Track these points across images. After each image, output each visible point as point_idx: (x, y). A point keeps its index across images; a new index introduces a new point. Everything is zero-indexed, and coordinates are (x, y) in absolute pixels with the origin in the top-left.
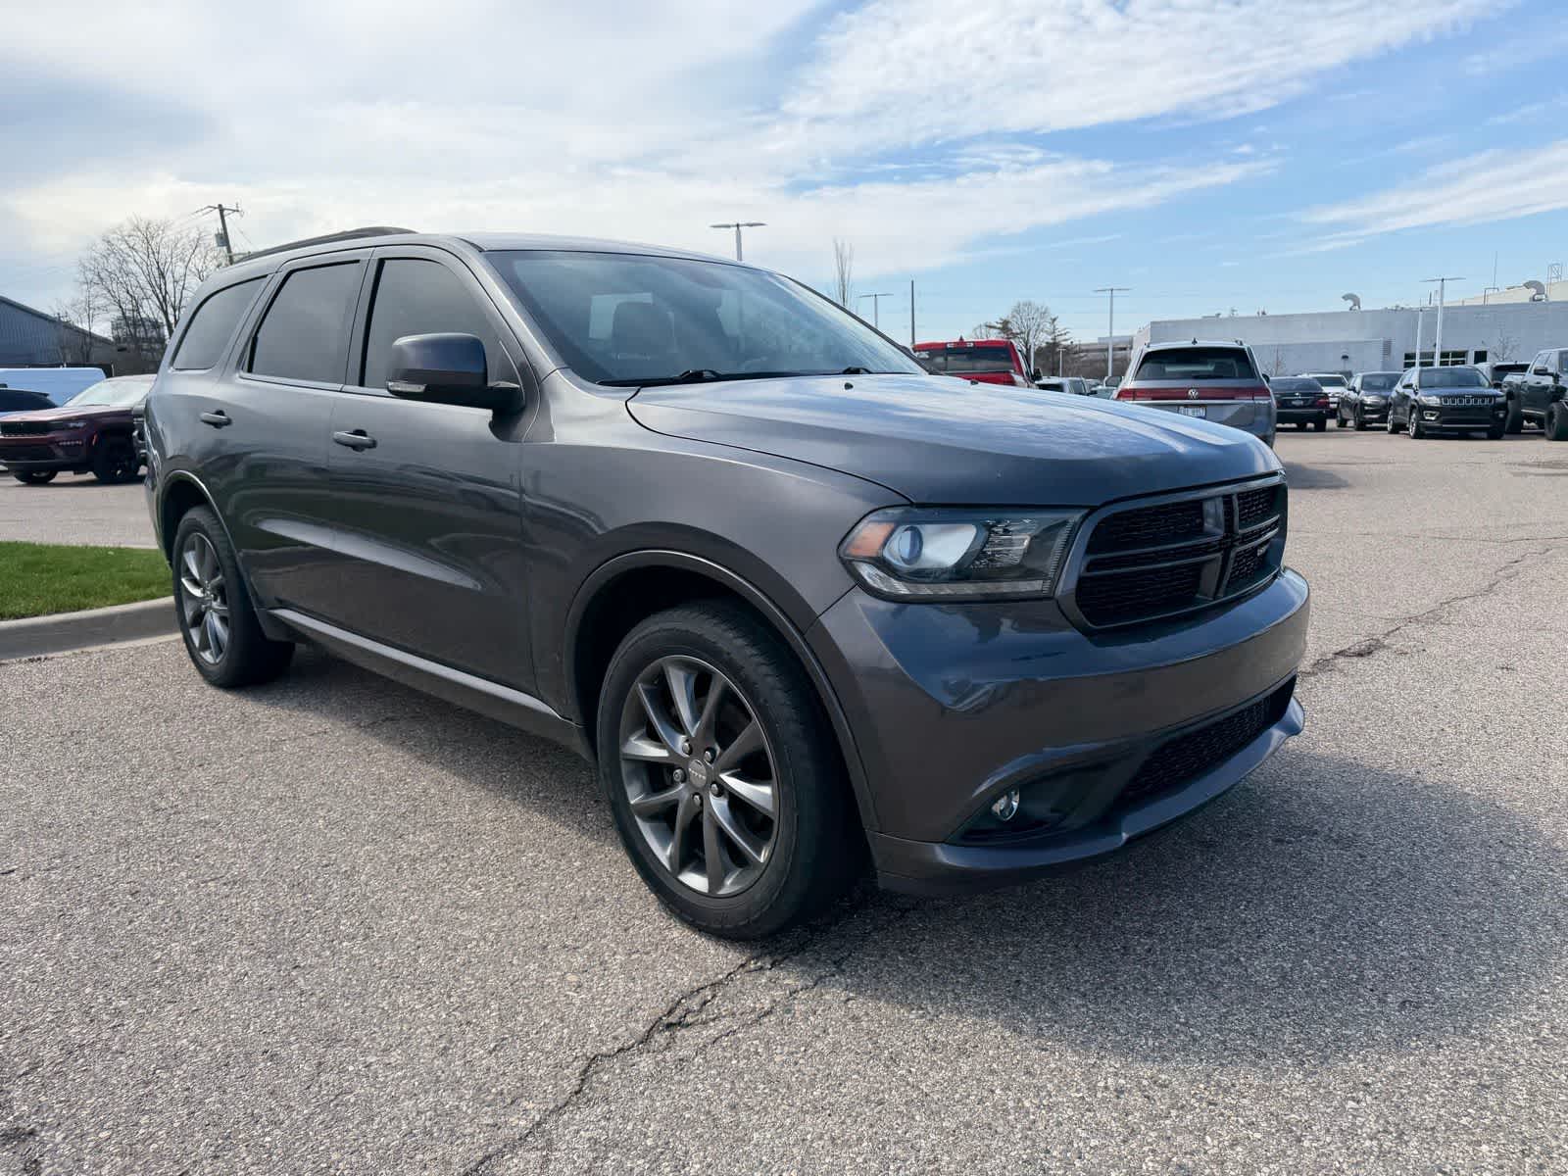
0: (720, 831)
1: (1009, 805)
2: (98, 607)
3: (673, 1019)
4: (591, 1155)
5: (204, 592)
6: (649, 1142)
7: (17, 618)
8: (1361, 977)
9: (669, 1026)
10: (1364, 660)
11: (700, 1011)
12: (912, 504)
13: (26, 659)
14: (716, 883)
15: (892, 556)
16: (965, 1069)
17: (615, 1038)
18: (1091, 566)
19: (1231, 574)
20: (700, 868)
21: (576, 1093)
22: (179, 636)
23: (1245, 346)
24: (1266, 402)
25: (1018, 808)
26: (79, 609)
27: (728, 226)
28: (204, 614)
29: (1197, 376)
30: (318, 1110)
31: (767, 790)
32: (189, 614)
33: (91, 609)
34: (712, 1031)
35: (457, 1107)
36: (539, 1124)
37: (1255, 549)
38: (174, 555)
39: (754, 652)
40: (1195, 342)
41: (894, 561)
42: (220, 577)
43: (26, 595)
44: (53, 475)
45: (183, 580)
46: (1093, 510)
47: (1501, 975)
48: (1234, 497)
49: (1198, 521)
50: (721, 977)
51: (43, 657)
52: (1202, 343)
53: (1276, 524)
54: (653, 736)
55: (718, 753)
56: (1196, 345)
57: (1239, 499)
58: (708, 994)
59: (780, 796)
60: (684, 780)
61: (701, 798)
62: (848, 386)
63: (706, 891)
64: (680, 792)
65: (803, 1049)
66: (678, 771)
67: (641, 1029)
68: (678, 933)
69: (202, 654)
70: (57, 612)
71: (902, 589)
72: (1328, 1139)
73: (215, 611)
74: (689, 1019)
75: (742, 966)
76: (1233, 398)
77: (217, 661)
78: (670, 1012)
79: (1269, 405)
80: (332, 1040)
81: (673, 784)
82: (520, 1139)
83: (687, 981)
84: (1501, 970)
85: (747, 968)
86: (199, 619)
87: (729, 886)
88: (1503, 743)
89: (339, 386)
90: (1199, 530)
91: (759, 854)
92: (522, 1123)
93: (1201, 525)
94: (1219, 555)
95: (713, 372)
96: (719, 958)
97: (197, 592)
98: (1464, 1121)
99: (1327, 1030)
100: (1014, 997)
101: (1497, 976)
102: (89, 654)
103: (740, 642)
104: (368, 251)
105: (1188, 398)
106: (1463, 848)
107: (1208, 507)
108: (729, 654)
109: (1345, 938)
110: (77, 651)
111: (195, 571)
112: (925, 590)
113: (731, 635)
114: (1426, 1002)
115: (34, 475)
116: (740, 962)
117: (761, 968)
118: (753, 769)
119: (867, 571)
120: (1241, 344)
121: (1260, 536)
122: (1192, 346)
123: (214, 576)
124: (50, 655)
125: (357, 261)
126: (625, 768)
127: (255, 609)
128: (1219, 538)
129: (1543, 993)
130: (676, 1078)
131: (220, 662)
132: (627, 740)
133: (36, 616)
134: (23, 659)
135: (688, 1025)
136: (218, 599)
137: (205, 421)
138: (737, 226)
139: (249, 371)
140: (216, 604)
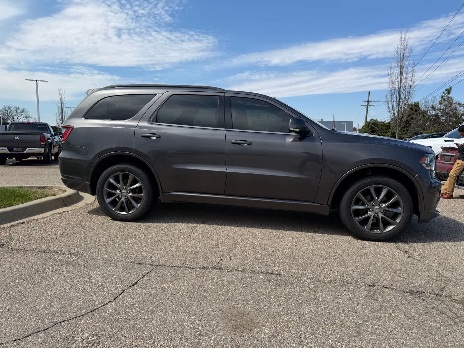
0: (382, 220)
12: (427, 153)
20: (377, 229)
26: (12, 205)
32: (108, 200)
33: (15, 205)
41: (426, 163)
59: (404, 209)
60: (372, 211)
61: (378, 214)
63: (380, 232)
64: (370, 214)
66: (370, 209)
69: (117, 213)
70: (5, 207)
71: (427, 168)
73: (131, 196)
87: (387, 230)
89: (224, 129)
91: (396, 221)
110: (29, 218)
119: (424, 165)
123: (131, 185)
125: (218, 96)
126: (352, 211)
131: (131, 213)
132: (352, 206)
136: (131, 193)
137: (142, 136)
138: (36, 80)
139: (157, 122)
140: (131, 194)
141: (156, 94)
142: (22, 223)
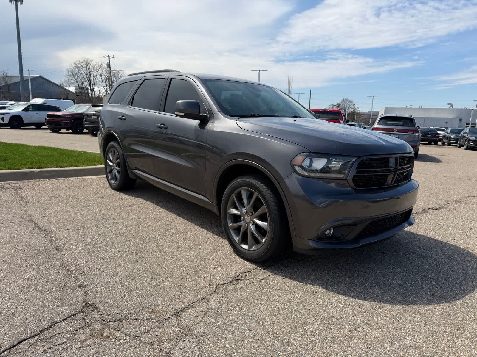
0: (253, 234)
1: (330, 232)
2: (81, 166)
3: (238, 278)
4: (219, 305)
5: (113, 164)
6: (233, 304)
7: (61, 167)
8: (422, 288)
9: (237, 279)
10: (437, 211)
11: (245, 277)
12: (311, 152)
13: (64, 178)
14: (250, 247)
15: (305, 165)
16: (313, 297)
17: (224, 281)
18: (357, 172)
19: (396, 179)
20: (246, 243)
21: (215, 291)
22: (105, 176)
23: (413, 117)
24: (418, 135)
25: (333, 233)
26: (77, 166)
27: (256, 71)
28: (113, 170)
29: (397, 125)
30: (152, 288)
31: (266, 223)
32: (108, 170)
33: (80, 167)
34: (248, 282)
35: (186, 291)
36: (206, 297)
37: (403, 173)
38: (106, 154)
39: (266, 187)
40: (397, 115)
41: (304, 166)
42: (118, 160)
43: (62, 162)
44: (60, 131)
45: (108, 160)
46: (359, 157)
47: (461, 291)
48: (398, 158)
49: (388, 163)
50: (250, 270)
51: (67, 178)
52: (399, 115)
53: (410, 166)
54: (236, 208)
55: (253, 214)
56: (397, 116)
57: (400, 159)
58: (247, 273)
59: (270, 225)
60: (244, 220)
61: (248, 225)
62: (295, 121)
63: (248, 249)
64: (242, 223)
65: (271, 288)
66: (242, 217)
67: (230, 279)
68: (239, 259)
69: (111, 181)
70: (71, 167)
71: (306, 174)
72: (406, 322)
73: (116, 169)
74: (242, 278)
75: (256, 268)
76: (407, 133)
77: (116, 183)
78: (237, 277)
79: (419, 136)
80: (154, 274)
81: (241, 221)
82: (201, 300)
83: (241, 270)
84: (461, 290)
85: (257, 269)
86: (111, 171)
87: (254, 248)
88: (474, 236)
89: (158, 112)
90: (388, 166)
91: (263, 240)
92: (202, 296)
93: (388, 164)
94: (393, 173)
95: (258, 115)
96: (250, 266)
97: (111, 164)
98: (443, 322)
99: (410, 299)
100: (327, 283)
101: (459, 291)
102: (79, 179)
103: (262, 185)
104: (167, 76)
105: (393, 132)
106: (457, 261)
107: (390, 160)
108: (259, 187)
109: (419, 279)
110: (76, 178)
111: (111, 158)
112: (312, 175)
113: (260, 183)
114: (439, 295)
115: (55, 130)
116: (255, 268)
117: (261, 269)
118: (262, 218)
119: (297, 168)
120: (411, 116)
121: (405, 169)
122: (396, 116)
123: (117, 160)
124: (69, 178)
125: (164, 79)
126: (228, 216)
127: (128, 169)
128: (393, 168)
129: (471, 296)
130: (239, 291)
132: (229, 209)
133: (66, 167)
134: (62, 178)
135: (242, 280)
136: (117, 166)
137: (118, 118)
138: (259, 71)
139: (132, 106)
140: (116, 168)
141: (137, 80)
142: (65, 179)
